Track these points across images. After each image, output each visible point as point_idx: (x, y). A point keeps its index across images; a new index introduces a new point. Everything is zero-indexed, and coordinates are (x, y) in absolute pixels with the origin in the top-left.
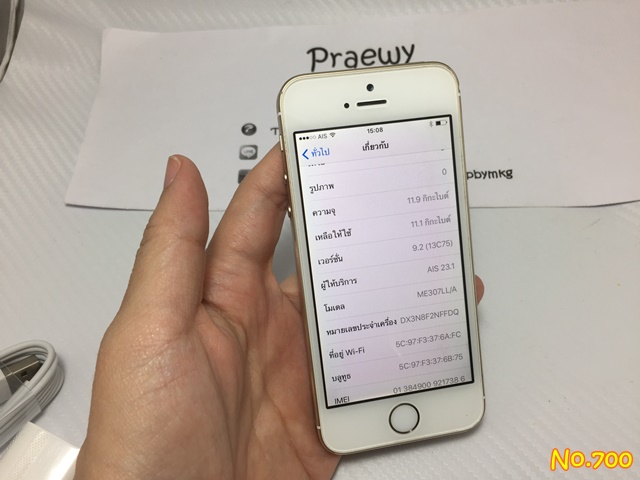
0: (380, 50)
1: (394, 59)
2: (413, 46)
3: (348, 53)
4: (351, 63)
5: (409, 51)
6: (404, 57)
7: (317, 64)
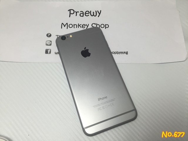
0: (91, 11)
1: (95, 15)
2: (101, 11)
3: (81, 12)
4: (82, 15)
6: (98, 14)
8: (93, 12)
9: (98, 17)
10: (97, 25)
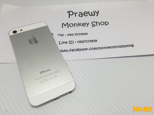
0: (89, 12)
2: (98, 11)
3: (79, 13)
7: (70, 16)
8: (92, 13)
9: (97, 16)
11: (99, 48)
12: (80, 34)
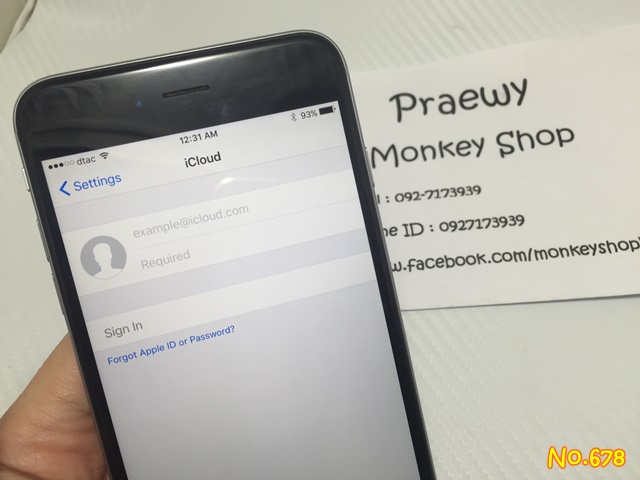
0: (482, 90)
1: (502, 98)
2: (525, 82)
3: (441, 97)
4: (447, 108)
5: (520, 88)
6: (515, 96)
7: (404, 113)
8: (495, 92)
9: (520, 103)
10: (519, 137)
11: (533, 253)
12: (450, 193)
